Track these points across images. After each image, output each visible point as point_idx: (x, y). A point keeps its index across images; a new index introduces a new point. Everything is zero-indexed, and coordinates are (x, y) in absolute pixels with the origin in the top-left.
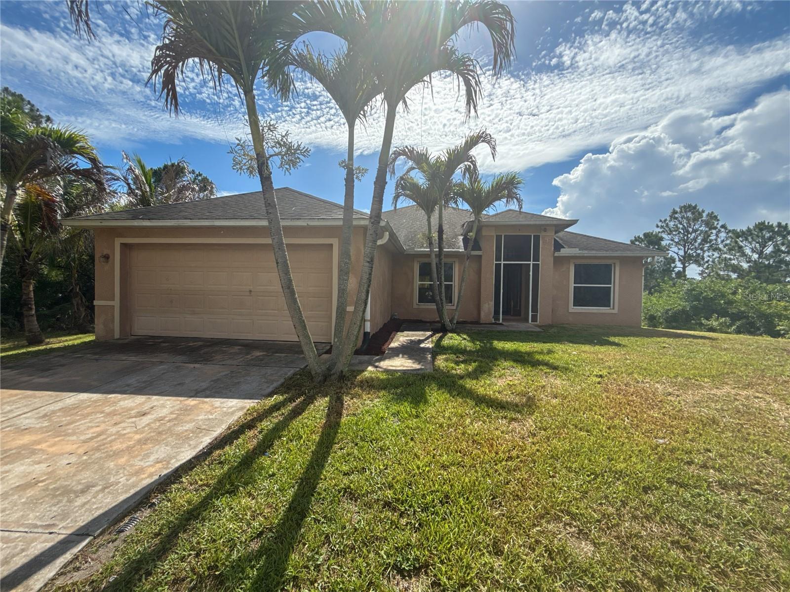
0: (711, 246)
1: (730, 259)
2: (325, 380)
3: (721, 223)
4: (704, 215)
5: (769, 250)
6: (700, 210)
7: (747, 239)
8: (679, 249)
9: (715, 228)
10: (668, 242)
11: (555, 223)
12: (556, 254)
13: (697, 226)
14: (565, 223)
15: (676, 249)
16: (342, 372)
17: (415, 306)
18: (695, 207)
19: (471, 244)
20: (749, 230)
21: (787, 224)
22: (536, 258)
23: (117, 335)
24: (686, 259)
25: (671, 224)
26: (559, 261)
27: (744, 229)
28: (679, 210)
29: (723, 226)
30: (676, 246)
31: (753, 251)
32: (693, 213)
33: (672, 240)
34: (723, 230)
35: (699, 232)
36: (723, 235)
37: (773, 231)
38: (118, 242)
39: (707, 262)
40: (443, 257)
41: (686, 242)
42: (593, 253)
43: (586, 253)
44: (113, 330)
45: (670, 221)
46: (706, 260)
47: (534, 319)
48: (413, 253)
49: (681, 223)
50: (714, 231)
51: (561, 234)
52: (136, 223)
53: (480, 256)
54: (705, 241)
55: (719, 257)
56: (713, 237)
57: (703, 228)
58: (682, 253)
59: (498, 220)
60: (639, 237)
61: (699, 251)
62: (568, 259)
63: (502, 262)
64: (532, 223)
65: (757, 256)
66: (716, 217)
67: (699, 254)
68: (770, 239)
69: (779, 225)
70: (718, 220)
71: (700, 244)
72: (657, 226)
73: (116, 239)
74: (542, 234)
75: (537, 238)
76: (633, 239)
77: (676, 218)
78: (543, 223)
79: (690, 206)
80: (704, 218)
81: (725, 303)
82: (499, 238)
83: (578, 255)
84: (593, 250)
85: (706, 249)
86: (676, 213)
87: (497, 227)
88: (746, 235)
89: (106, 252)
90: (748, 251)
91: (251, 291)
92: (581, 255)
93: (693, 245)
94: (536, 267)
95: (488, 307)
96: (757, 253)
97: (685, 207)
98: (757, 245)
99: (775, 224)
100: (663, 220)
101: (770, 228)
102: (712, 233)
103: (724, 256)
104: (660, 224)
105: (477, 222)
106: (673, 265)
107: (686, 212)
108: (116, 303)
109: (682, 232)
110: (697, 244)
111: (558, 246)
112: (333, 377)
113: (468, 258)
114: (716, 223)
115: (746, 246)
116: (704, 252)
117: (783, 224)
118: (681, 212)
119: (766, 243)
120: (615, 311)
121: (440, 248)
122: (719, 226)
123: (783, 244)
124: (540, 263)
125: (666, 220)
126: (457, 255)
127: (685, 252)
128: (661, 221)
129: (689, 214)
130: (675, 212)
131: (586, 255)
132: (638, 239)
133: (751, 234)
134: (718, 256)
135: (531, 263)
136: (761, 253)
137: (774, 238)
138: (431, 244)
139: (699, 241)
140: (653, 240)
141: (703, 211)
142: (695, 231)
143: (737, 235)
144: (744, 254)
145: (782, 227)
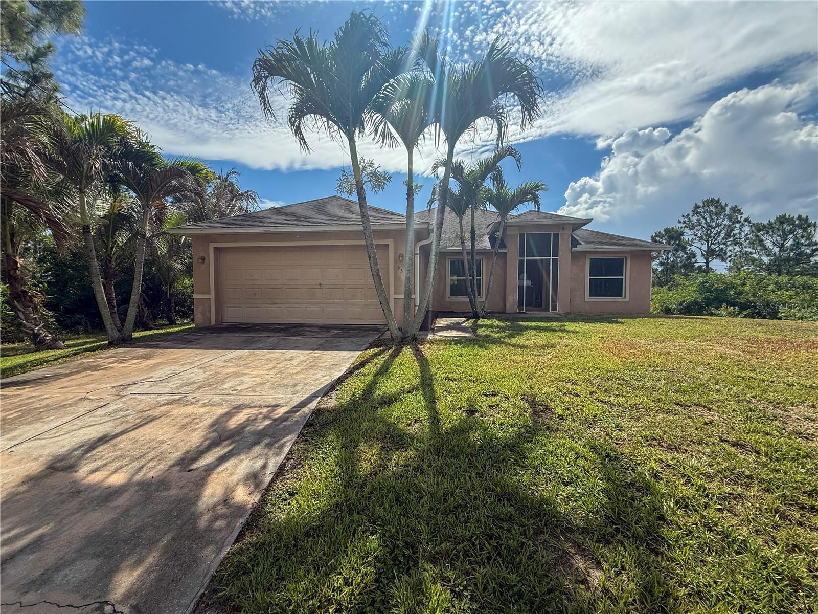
0: (734, 240)
1: (751, 253)
2: (402, 341)
3: (744, 217)
4: (728, 209)
5: (789, 243)
6: (723, 204)
7: (768, 233)
8: (702, 244)
9: (739, 222)
10: (691, 238)
11: (572, 222)
12: (573, 250)
13: (720, 221)
14: (581, 222)
15: (699, 245)
16: (414, 334)
17: (447, 299)
18: (718, 201)
19: (498, 242)
20: (770, 223)
21: (807, 217)
22: (556, 254)
23: (213, 323)
24: (710, 254)
25: (694, 219)
26: (576, 257)
27: (766, 223)
28: (701, 205)
29: (746, 220)
30: (699, 241)
31: (774, 245)
32: (716, 207)
33: (695, 235)
34: (746, 223)
35: (722, 226)
36: (747, 229)
37: (793, 224)
38: (212, 246)
39: (730, 256)
40: (475, 254)
41: (709, 236)
42: (606, 248)
43: (600, 248)
44: (210, 318)
45: (692, 216)
46: (729, 254)
47: (554, 308)
48: (446, 251)
49: (703, 218)
50: (738, 225)
51: (578, 232)
52: (230, 231)
53: (505, 253)
54: (728, 235)
55: (741, 251)
56: (737, 231)
57: (727, 222)
58: (705, 248)
59: (520, 220)
60: (659, 233)
61: (722, 246)
62: (584, 254)
63: (525, 258)
64: (551, 222)
65: (778, 249)
66: (739, 210)
67: (722, 249)
68: (791, 232)
69: (800, 217)
70: (742, 214)
71: (723, 239)
72: (680, 222)
73: (210, 244)
74: (560, 232)
75: (556, 236)
76: (654, 234)
77: (698, 213)
78: (562, 222)
79: (713, 200)
80: (726, 212)
81: (734, 294)
82: (522, 236)
83: (592, 250)
84: (607, 245)
85: (729, 243)
86: (699, 207)
87: (520, 226)
88: (768, 228)
89: (202, 254)
90: (769, 245)
91: (320, 284)
92: (596, 250)
93: (716, 240)
94: (555, 262)
95: (512, 299)
96: (779, 247)
97: (707, 201)
98: (779, 239)
99: (796, 217)
100: (685, 215)
101: (790, 221)
102: (735, 227)
103: (745, 249)
104: (682, 220)
105: (503, 222)
106: (693, 260)
107: (708, 206)
108: (212, 296)
109: (706, 227)
110: (720, 239)
111: (575, 243)
112: (408, 339)
113: (496, 254)
114: (739, 217)
115: (767, 239)
116: (727, 246)
117: (804, 216)
118: (704, 207)
119: (787, 236)
120: (627, 300)
121: (473, 246)
122: (742, 220)
123: (802, 237)
124: (559, 258)
125: (689, 215)
126: (484, 252)
127: (709, 247)
128: (683, 216)
129: (712, 208)
130: (697, 207)
131: (599, 250)
132: (659, 235)
133: (772, 228)
134: (739, 249)
135: (551, 258)
136: (782, 247)
137: (795, 231)
138: (463, 243)
139: (723, 235)
140: (674, 236)
141: (726, 205)
142: (718, 225)
143: (759, 228)
144: (764, 248)
145: (803, 220)
